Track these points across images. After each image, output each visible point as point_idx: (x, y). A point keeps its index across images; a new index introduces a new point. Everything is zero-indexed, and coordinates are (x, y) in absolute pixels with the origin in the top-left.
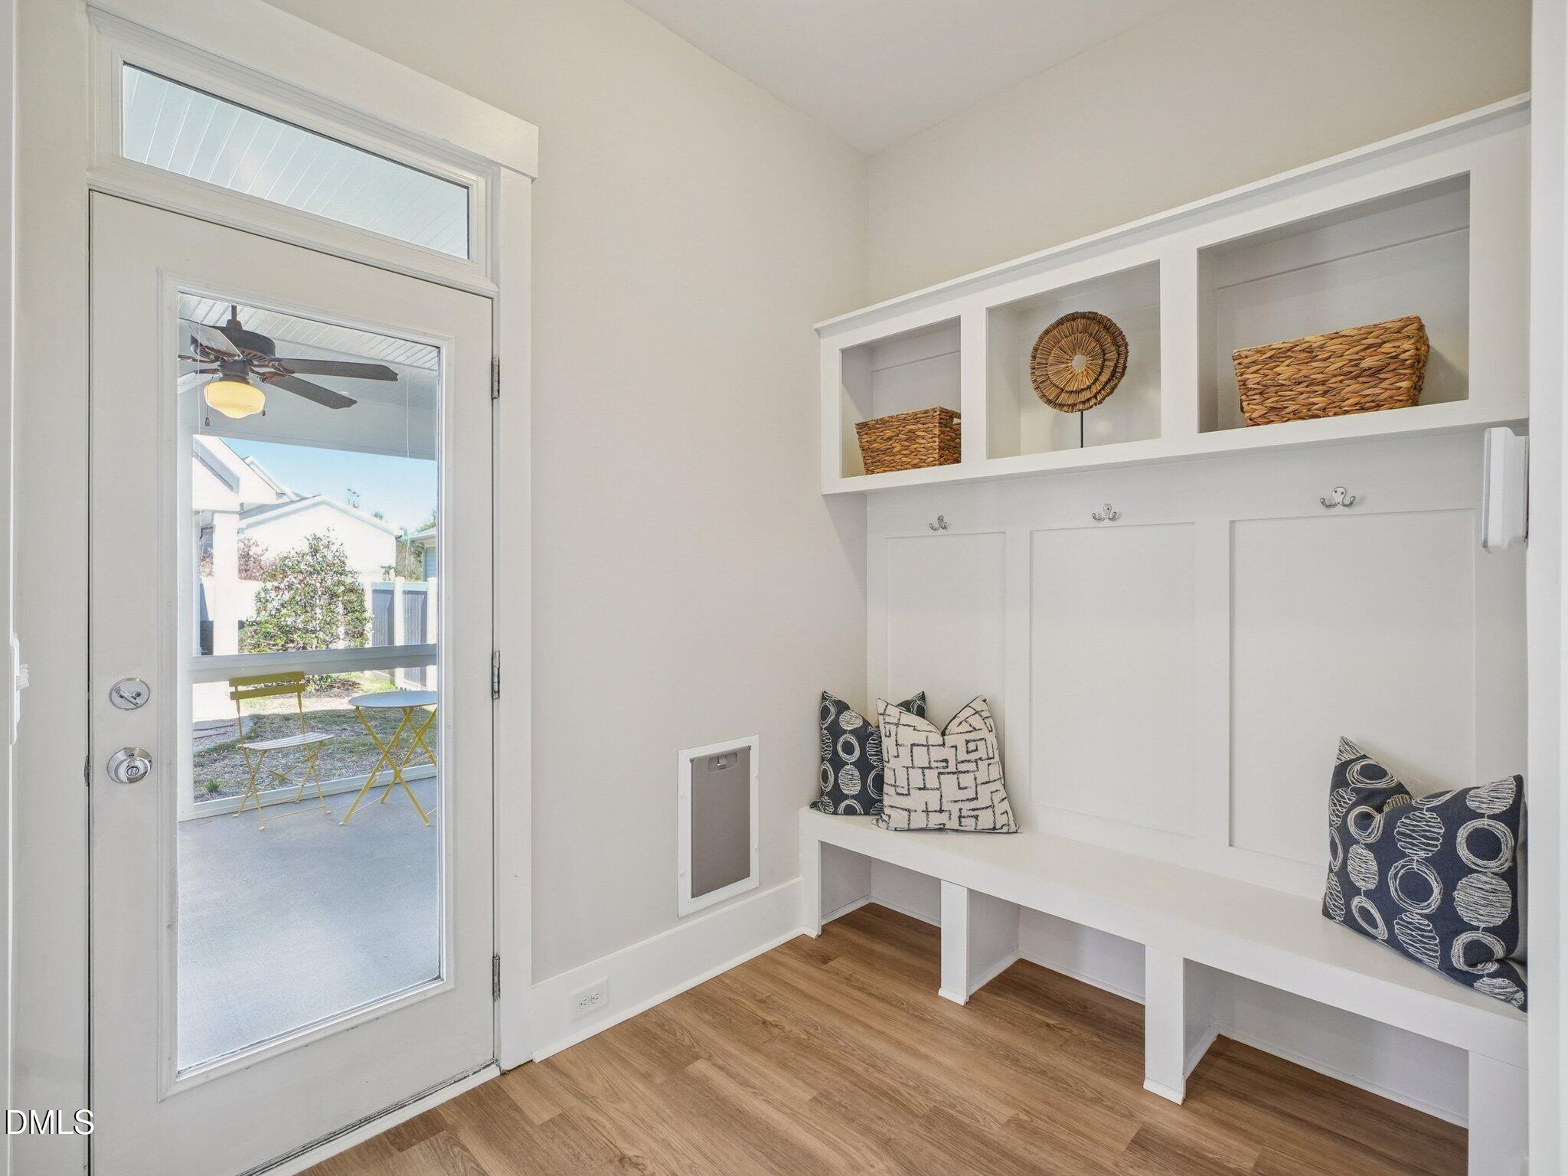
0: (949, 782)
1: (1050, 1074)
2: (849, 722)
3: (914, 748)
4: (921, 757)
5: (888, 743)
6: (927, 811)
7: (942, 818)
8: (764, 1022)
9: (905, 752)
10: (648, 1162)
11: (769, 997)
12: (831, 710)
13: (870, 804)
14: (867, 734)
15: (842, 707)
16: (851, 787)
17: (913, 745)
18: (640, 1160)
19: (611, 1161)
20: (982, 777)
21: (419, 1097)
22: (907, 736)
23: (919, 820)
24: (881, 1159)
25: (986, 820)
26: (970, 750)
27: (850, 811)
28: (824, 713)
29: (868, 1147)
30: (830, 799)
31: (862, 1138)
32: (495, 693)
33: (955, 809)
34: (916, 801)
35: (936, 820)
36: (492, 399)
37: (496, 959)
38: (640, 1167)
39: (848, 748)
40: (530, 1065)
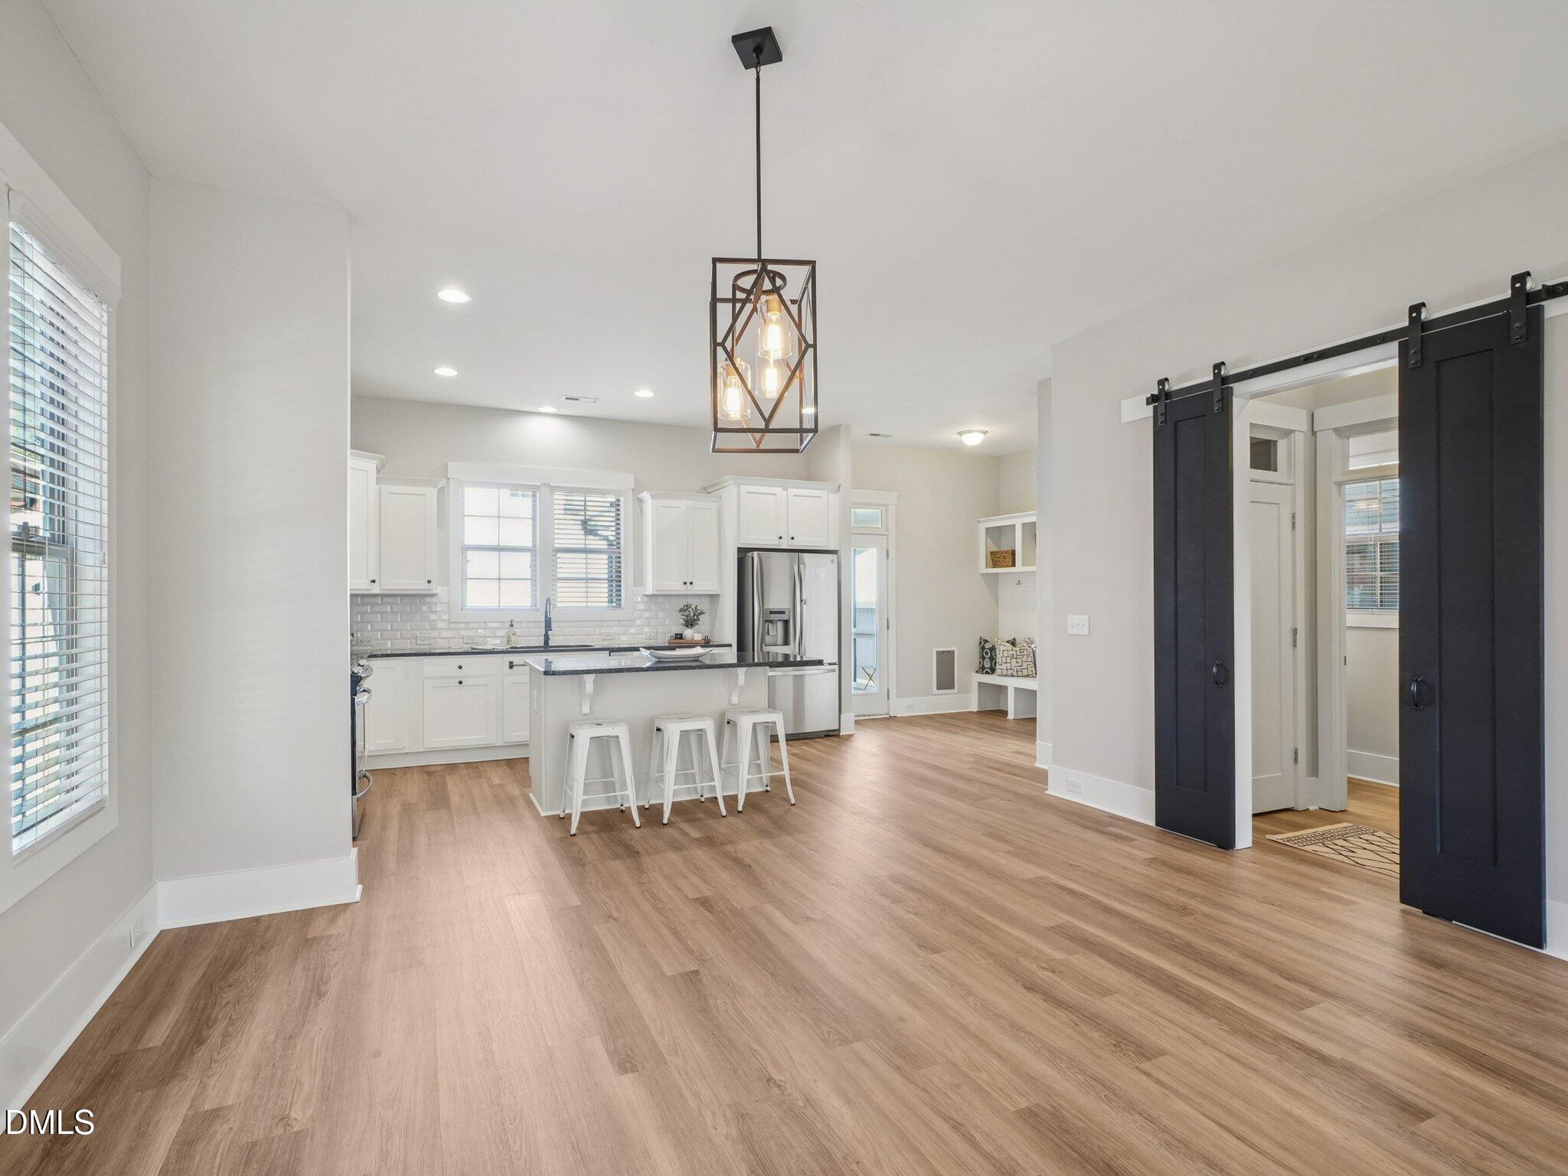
0: (1014, 661)
2: (987, 646)
3: (1004, 651)
4: (1006, 653)
5: (997, 650)
6: (1007, 669)
7: (1012, 671)
9: (1001, 652)
12: (983, 642)
13: (993, 670)
14: (993, 649)
15: (986, 641)
16: (987, 664)
20: (1024, 659)
22: (1002, 648)
23: (1005, 673)
25: (1025, 672)
27: (987, 673)
28: (981, 643)
30: (982, 670)
32: (888, 628)
33: (1015, 669)
34: (1004, 666)
35: (1010, 672)
37: (888, 690)
39: (987, 653)
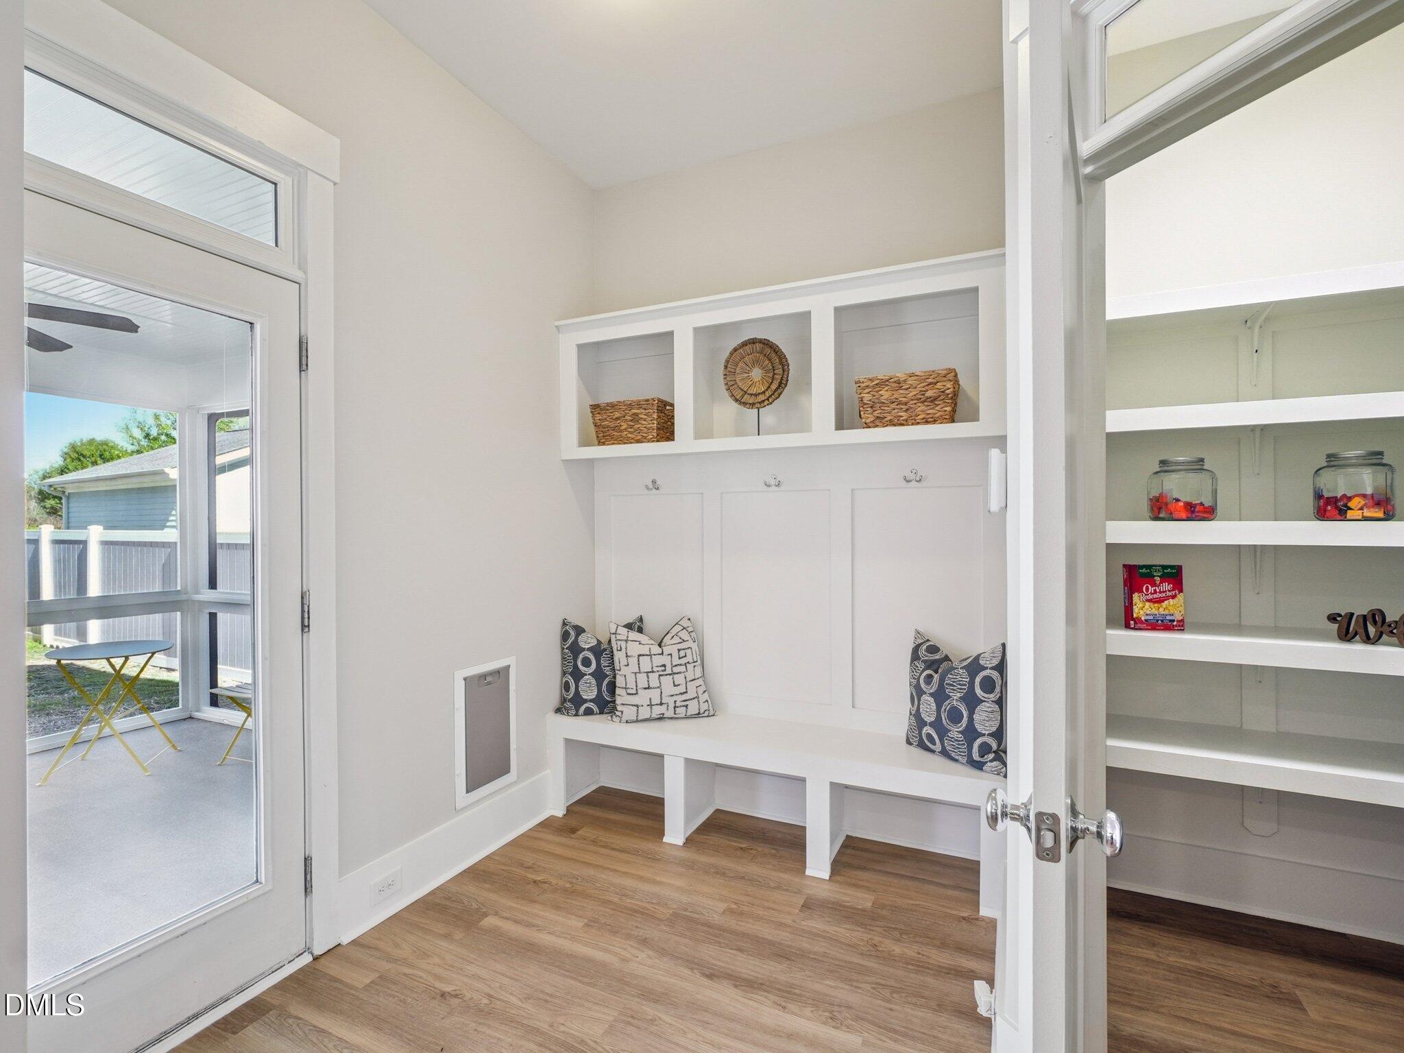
0: (667, 681)
1: (746, 878)
2: (586, 642)
3: (640, 657)
4: (646, 664)
5: (618, 656)
6: (651, 705)
7: (662, 709)
8: (535, 882)
9: (633, 661)
10: (465, 992)
11: (534, 864)
12: (570, 635)
13: (606, 705)
14: (602, 651)
15: (580, 630)
16: (589, 690)
17: (639, 655)
18: (458, 992)
19: (434, 998)
20: (690, 676)
21: (241, 990)
22: (634, 649)
23: (645, 713)
24: (643, 951)
25: (693, 708)
26: (681, 656)
27: (589, 712)
28: (565, 636)
29: (632, 946)
30: (571, 704)
31: (628, 942)
32: (305, 627)
33: (671, 701)
34: (643, 698)
35: (657, 711)
36: (300, 371)
37: (307, 861)
38: (460, 996)
39: (587, 662)
40: (339, 948)
